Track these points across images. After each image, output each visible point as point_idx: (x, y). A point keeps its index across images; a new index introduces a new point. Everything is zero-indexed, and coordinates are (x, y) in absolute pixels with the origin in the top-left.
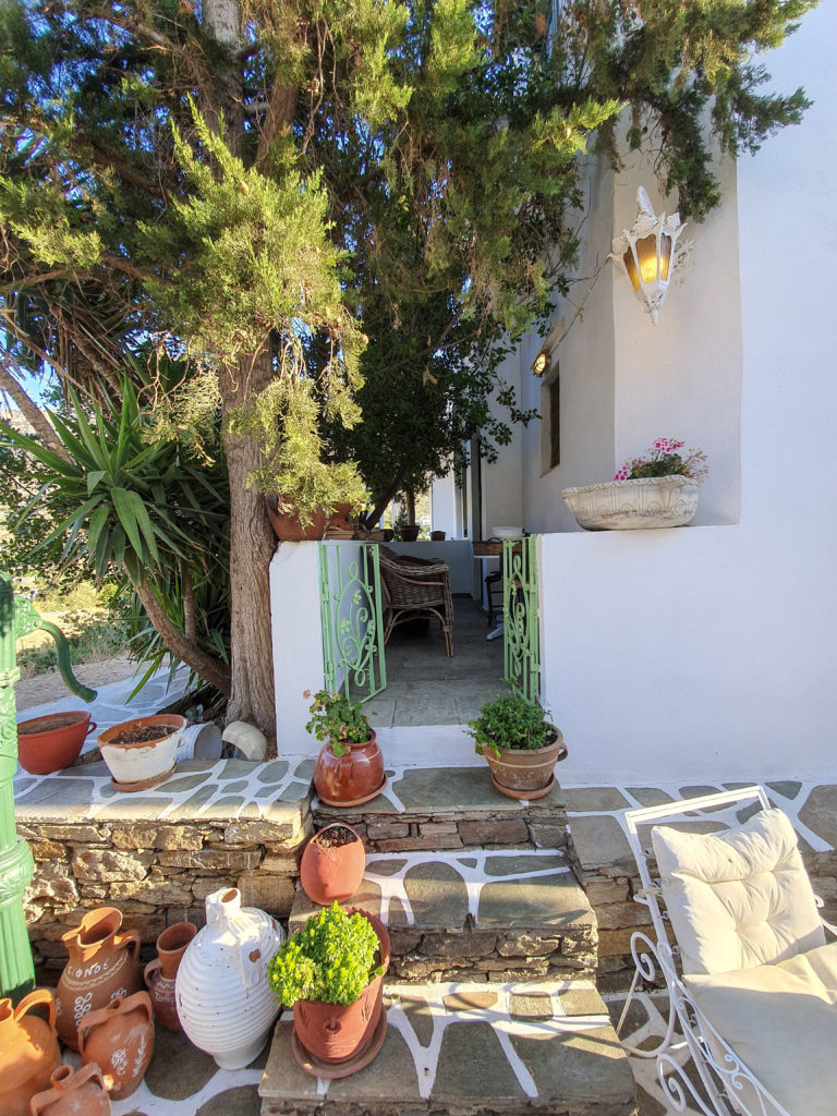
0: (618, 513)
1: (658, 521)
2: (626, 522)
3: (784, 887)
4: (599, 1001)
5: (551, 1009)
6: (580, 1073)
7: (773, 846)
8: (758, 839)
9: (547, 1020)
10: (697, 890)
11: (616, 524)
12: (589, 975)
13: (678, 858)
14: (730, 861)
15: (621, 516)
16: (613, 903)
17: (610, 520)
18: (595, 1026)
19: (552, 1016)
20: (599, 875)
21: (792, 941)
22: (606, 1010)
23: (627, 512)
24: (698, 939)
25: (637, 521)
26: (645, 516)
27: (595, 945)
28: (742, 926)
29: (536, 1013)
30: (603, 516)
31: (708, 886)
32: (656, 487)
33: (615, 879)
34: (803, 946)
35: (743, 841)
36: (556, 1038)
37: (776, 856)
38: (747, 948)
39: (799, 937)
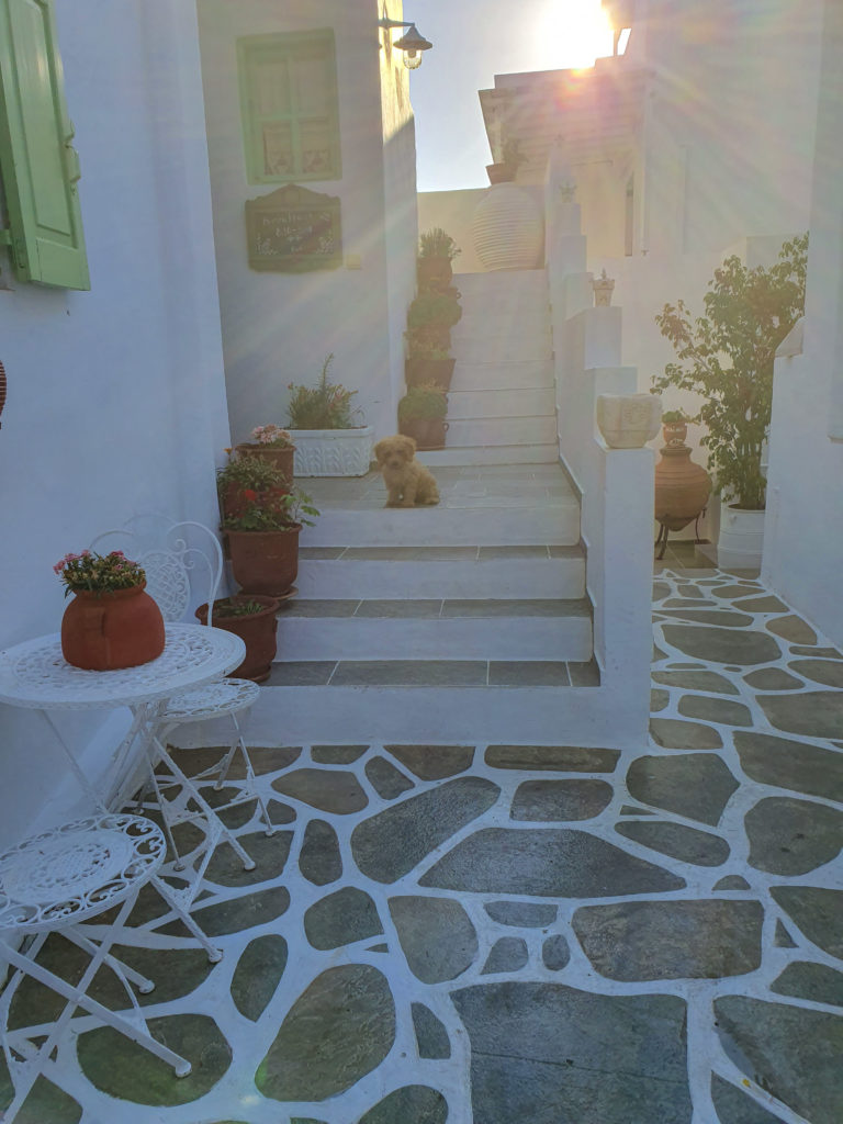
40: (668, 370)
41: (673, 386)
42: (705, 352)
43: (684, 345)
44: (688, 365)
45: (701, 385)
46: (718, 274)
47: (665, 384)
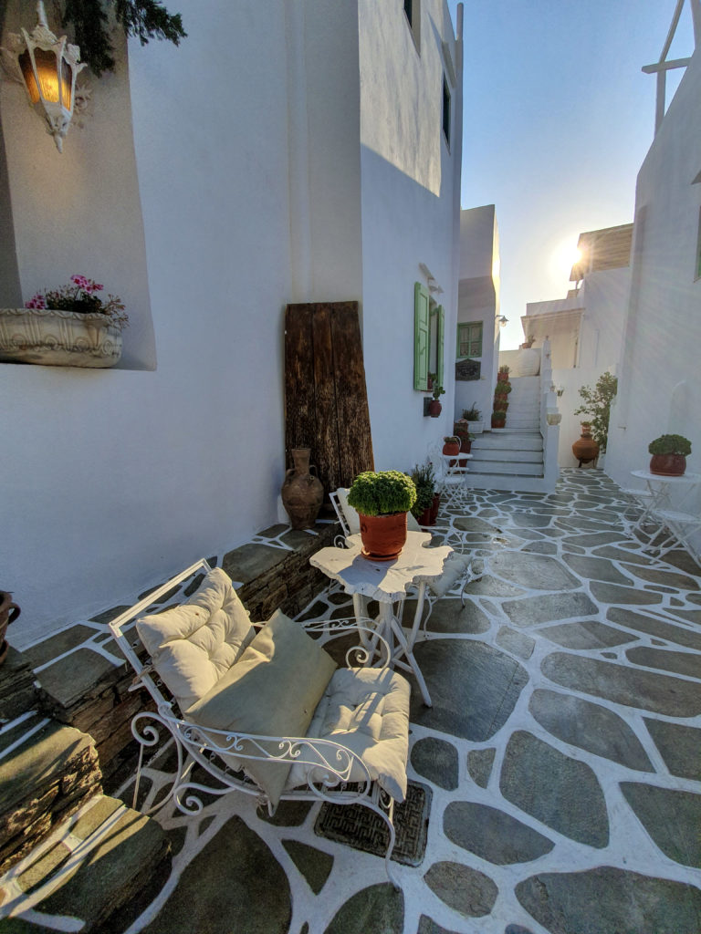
0: (41, 344)
1: (85, 358)
2: (49, 356)
3: (230, 613)
4: (113, 801)
5: (68, 849)
6: (116, 869)
7: (219, 590)
8: (211, 592)
9: (66, 861)
10: (181, 647)
11: (39, 357)
12: (96, 790)
13: (163, 632)
14: (197, 614)
15: (45, 348)
16: (102, 718)
17: (30, 352)
18: (115, 823)
19: (70, 853)
20: (84, 703)
21: (240, 644)
22: (120, 802)
23: (51, 345)
24: (189, 680)
25: (64, 357)
26: (73, 351)
27: (96, 761)
28: (212, 654)
29: (53, 867)
30: (21, 347)
31: (186, 641)
32: (81, 323)
33: (100, 695)
34: (247, 643)
35: (202, 598)
36: (81, 868)
37: (222, 596)
38: (218, 665)
39: (243, 639)
40: (581, 407)
41: (582, 413)
42: (594, 402)
43: (588, 399)
44: (588, 406)
45: (593, 413)
46: (601, 377)
47: (579, 412)
